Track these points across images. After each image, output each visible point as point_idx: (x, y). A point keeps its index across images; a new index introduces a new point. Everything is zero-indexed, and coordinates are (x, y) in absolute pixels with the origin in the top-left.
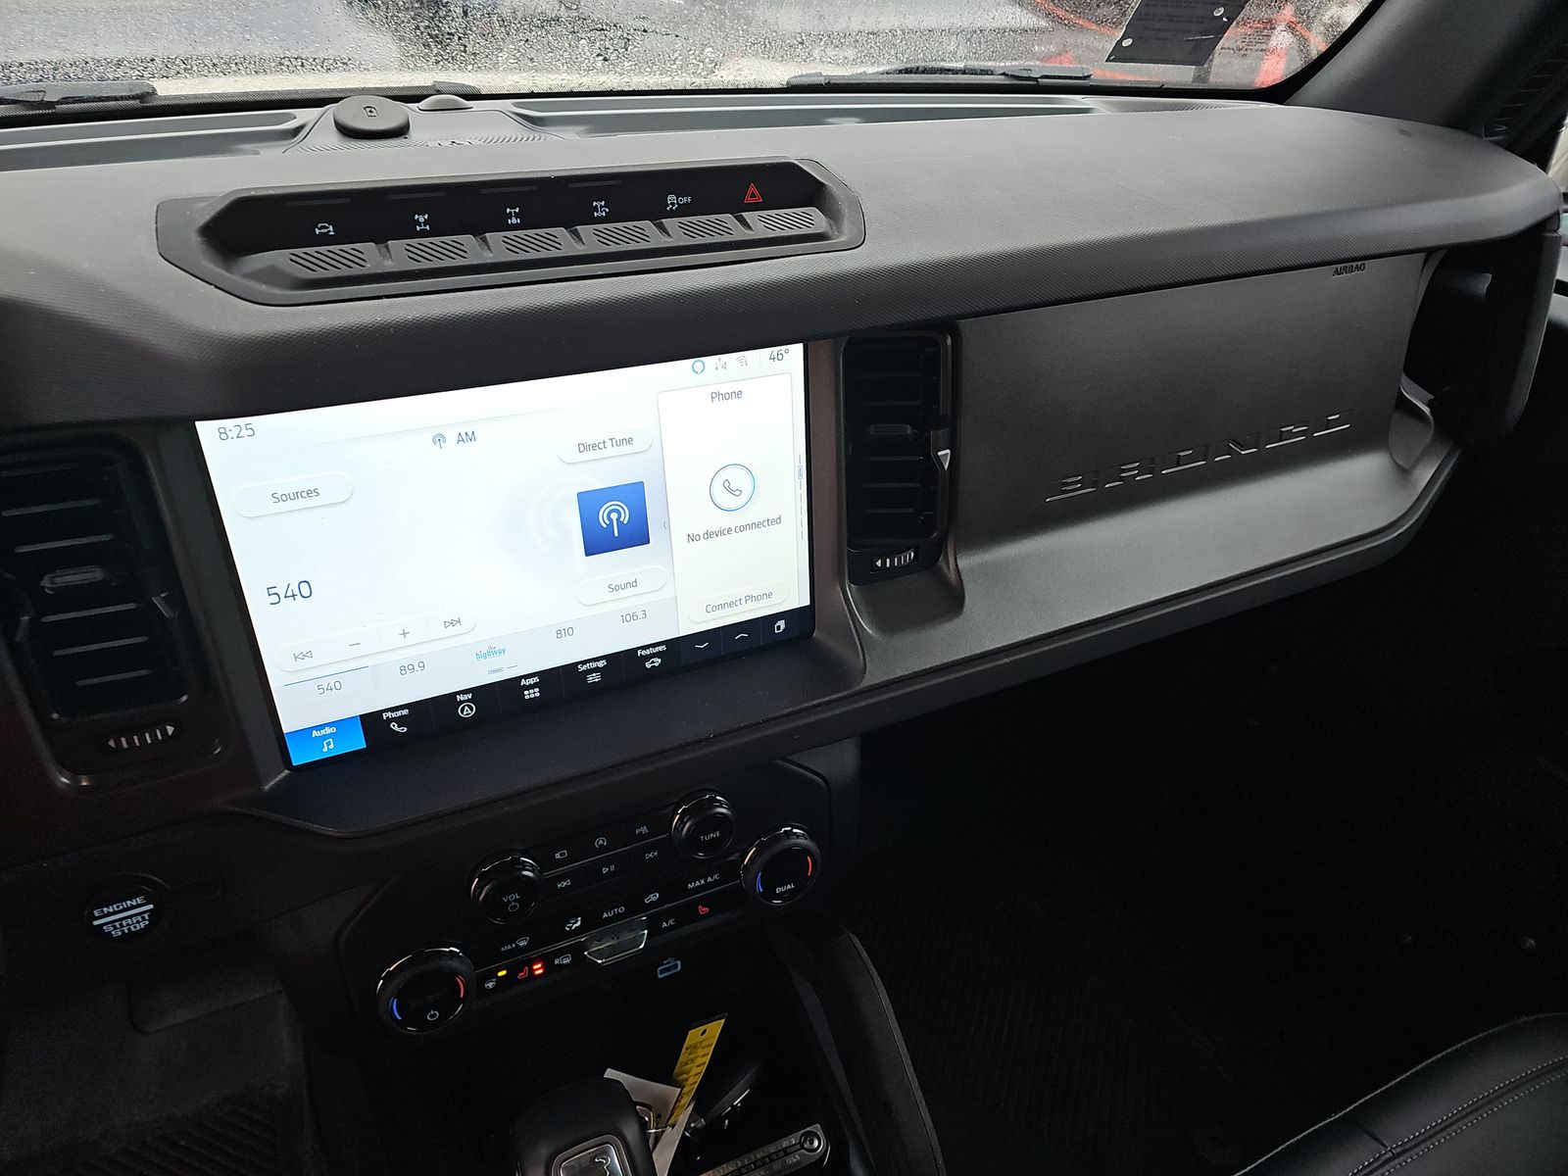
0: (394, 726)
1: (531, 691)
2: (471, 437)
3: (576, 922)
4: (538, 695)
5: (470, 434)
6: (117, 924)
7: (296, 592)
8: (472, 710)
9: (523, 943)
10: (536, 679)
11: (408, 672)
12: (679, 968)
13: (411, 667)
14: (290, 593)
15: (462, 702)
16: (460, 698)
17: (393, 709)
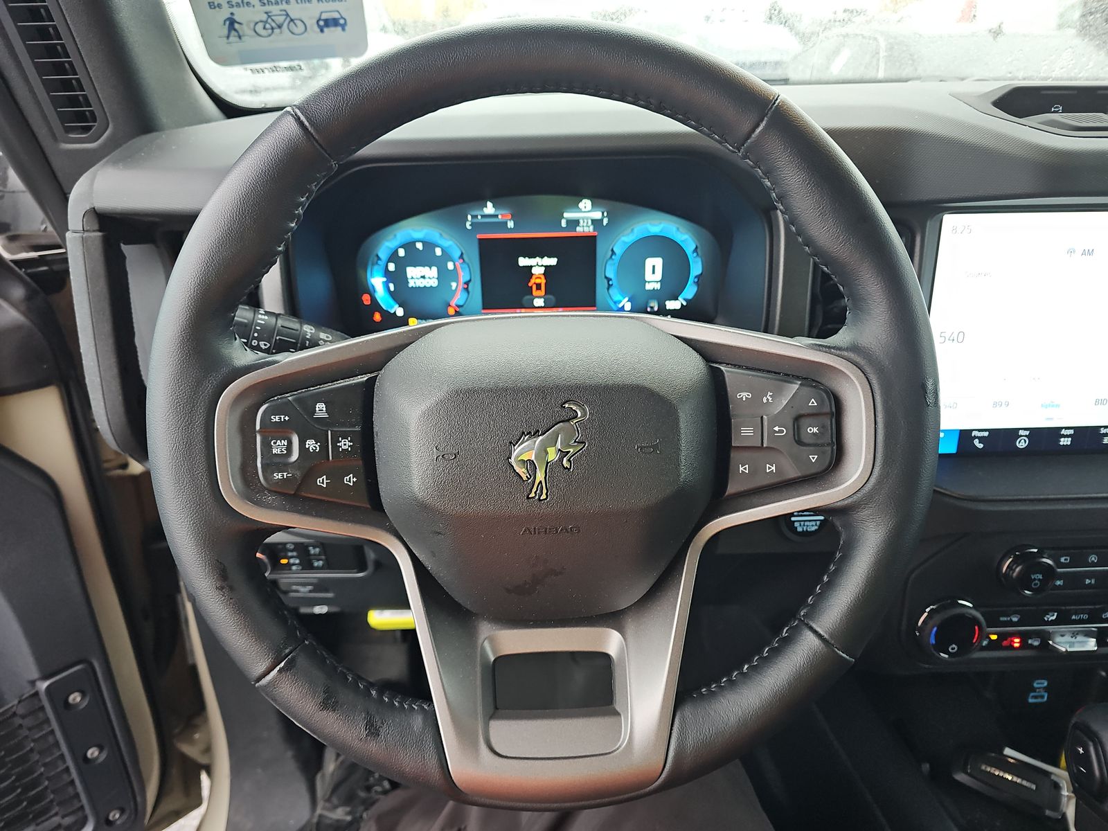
0: (976, 442)
1: (1066, 439)
2: (1090, 253)
3: (1053, 615)
4: (1069, 443)
5: (1090, 251)
6: (802, 523)
7: (956, 339)
8: (1025, 443)
9: (1015, 619)
10: (1071, 432)
11: (998, 406)
12: (1046, 699)
13: (1000, 403)
14: (952, 338)
15: (1022, 436)
16: (1021, 432)
17: (980, 430)
